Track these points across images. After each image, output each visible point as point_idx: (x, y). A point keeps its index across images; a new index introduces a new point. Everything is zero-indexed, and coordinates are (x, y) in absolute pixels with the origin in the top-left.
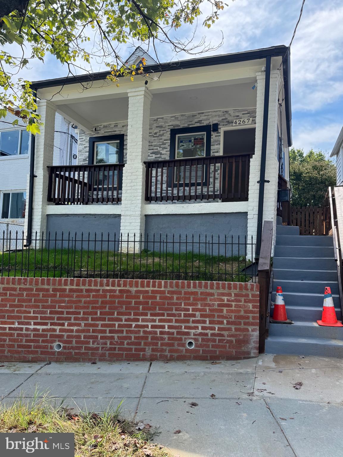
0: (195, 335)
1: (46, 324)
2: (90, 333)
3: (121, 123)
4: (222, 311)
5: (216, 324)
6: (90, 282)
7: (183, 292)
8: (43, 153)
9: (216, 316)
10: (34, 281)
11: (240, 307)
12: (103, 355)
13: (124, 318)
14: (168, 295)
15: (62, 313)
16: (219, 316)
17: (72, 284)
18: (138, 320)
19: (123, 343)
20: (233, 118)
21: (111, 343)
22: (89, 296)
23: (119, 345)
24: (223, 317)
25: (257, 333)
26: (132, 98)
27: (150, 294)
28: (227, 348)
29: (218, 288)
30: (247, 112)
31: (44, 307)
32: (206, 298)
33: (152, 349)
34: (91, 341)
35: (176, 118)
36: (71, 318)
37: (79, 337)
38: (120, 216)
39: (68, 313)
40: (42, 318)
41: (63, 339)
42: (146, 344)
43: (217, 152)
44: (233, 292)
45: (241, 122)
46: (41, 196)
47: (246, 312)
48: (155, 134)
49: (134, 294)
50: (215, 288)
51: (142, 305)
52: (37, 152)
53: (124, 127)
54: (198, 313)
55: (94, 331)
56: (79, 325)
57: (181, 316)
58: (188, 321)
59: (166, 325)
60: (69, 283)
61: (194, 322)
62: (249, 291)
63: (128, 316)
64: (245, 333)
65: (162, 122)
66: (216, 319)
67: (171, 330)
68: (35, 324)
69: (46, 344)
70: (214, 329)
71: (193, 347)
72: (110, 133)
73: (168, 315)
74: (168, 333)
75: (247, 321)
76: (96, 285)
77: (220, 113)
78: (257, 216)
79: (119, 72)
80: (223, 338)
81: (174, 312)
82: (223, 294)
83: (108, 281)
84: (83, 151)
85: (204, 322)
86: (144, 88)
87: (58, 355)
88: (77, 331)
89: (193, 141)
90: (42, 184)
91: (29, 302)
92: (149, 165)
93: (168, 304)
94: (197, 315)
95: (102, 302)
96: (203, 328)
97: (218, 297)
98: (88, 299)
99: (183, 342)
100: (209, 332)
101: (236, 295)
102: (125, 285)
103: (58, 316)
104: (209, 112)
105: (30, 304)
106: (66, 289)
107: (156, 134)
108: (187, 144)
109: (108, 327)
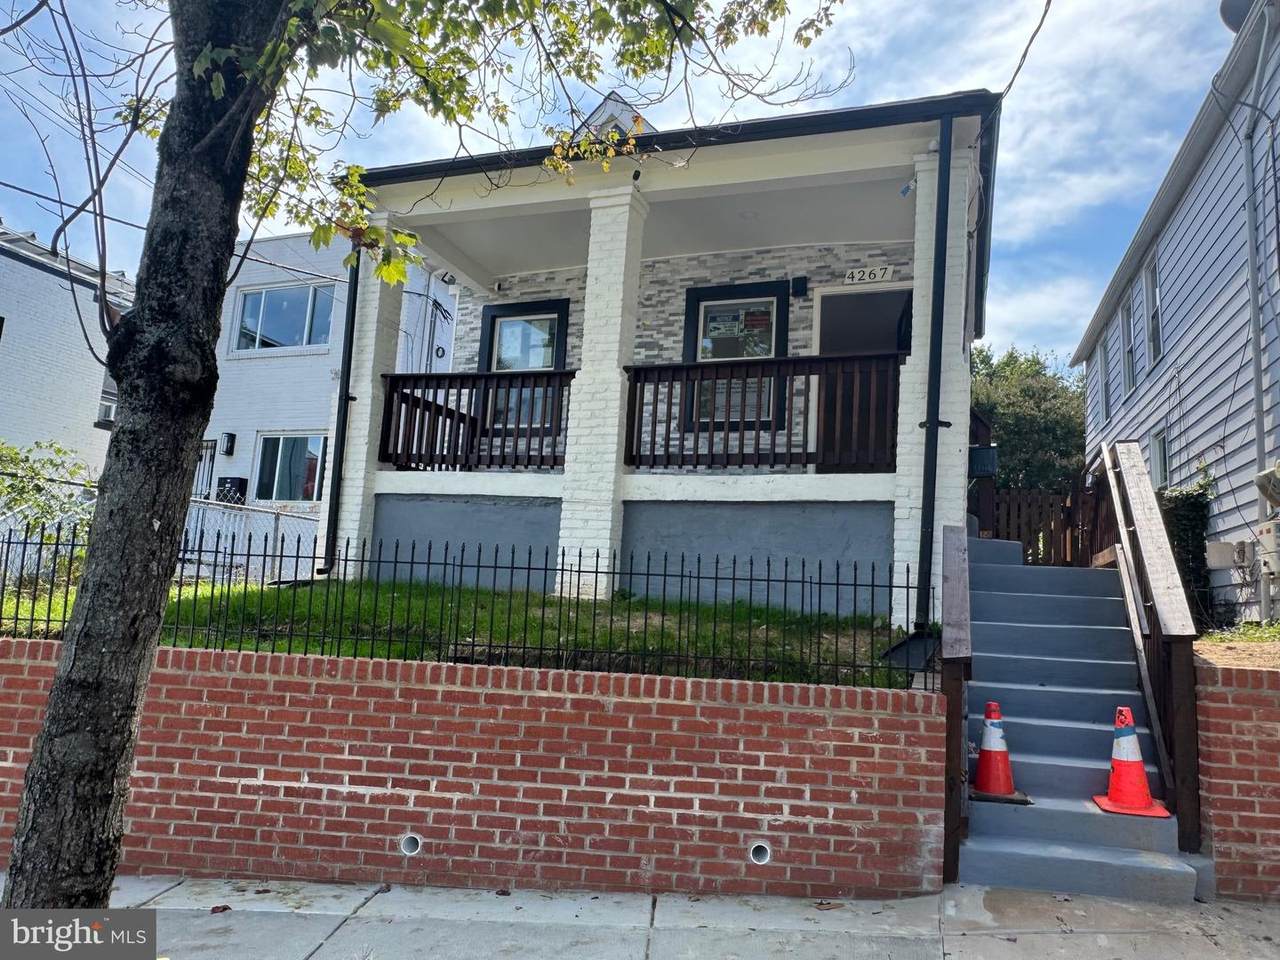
0: (771, 827)
1: (381, 783)
2: (495, 810)
3: (563, 271)
4: (846, 766)
5: (829, 800)
6: (498, 676)
7: (742, 712)
8: (373, 341)
9: (830, 778)
10: (356, 667)
11: (895, 757)
12: (528, 871)
13: (584, 774)
14: (703, 719)
15: (424, 754)
16: (837, 781)
17: (451, 679)
18: (620, 783)
19: (580, 843)
20: (843, 265)
21: (549, 842)
22: (493, 714)
23: (571, 846)
24: (848, 782)
25: (938, 829)
26: (600, 212)
27: (654, 715)
28: (859, 866)
29: (836, 704)
30: (879, 252)
31: (377, 737)
32: (805, 731)
33: (658, 861)
34: (498, 832)
35: (702, 263)
36: (446, 768)
37: (467, 820)
38: (558, 501)
39: (439, 755)
40: (371, 766)
41: (424, 824)
42: (640, 848)
43: (805, 347)
44: (877, 715)
45: (866, 277)
46: (364, 449)
47: (910, 769)
48: (647, 300)
49: (611, 713)
50: (827, 704)
51: (632, 742)
52: (359, 339)
53: (571, 282)
54: (781, 771)
55: (505, 807)
56: (468, 788)
57: (736, 777)
58: (755, 792)
59: (697, 798)
60: (443, 676)
61: (769, 793)
62: (920, 713)
63: (595, 770)
64: (905, 827)
65: (668, 272)
66: (830, 787)
67: (709, 814)
68: (353, 781)
69: (379, 836)
70: (825, 814)
71: (766, 860)
72: (535, 296)
73: (703, 773)
74: (702, 821)
75: (913, 793)
76: (512, 685)
77: (812, 253)
78: (920, 512)
79: (576, 150)
80: (848, 838)
81: (717, 764)
82: (851, 722)
83: (544, 676)
84: (466, 339)
85: (799, 794)
86: (630, 189)
87: (409, 866)
88: (462, 804)
89: (742, 317)
90: (366, 417)
91: (341, 723)
92: (637, 375)
93: (703, 743)
94: (778, 775)
95: (528, 731)
96: (795, 810)
97: (837, 728)
98: (492, 721)
99: (742, 845)
100: (811, 821)
101: (883, 724)
102: (588, 689)
103: (413, 761)
104: (784, 249)
105: (344, 728)
106: (436, 692)
107: (649, 298)
108: (728, 324)
109: (542, 798)
